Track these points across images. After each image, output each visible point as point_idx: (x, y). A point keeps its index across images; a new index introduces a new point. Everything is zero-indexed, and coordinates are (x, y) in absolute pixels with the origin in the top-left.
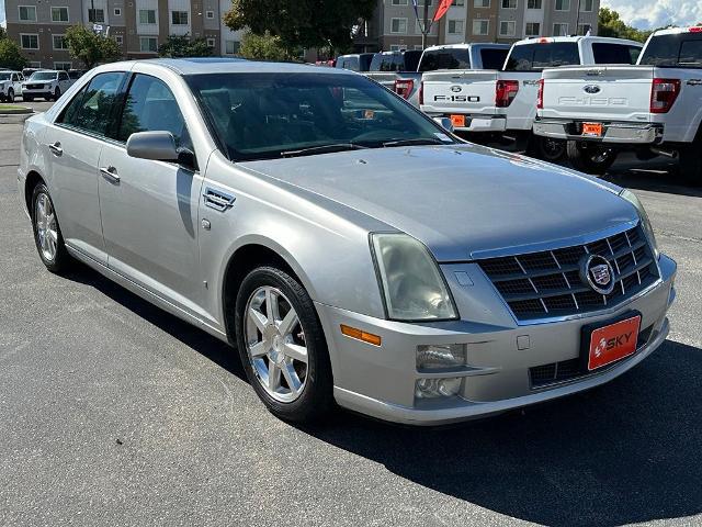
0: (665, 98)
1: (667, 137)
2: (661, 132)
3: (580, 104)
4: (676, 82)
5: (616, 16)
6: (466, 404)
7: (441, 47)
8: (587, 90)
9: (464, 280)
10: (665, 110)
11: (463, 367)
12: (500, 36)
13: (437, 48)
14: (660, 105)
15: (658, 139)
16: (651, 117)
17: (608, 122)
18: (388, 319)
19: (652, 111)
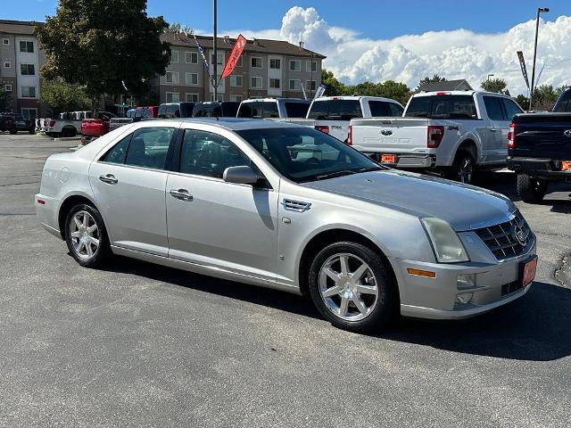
0: (435, 138)
1: (438, 163)
2: (434, 160)
3: (379, 142)
4: (442, 128)
5: (331, 75)
6: (475, 307)
7: (255, 100)
8: (383, 133)
9: (470, 240)
10: (436, 146)
11: (475, 287)
12: (252, 88)
13: (252, 101)
14: (433, 143)
15: (433, 165)
16: (428, 151)
17: (400, 154)
18: (438, 263)
19: (428, 147)
